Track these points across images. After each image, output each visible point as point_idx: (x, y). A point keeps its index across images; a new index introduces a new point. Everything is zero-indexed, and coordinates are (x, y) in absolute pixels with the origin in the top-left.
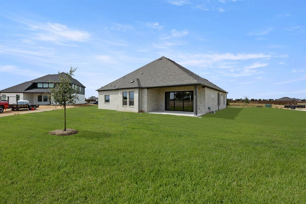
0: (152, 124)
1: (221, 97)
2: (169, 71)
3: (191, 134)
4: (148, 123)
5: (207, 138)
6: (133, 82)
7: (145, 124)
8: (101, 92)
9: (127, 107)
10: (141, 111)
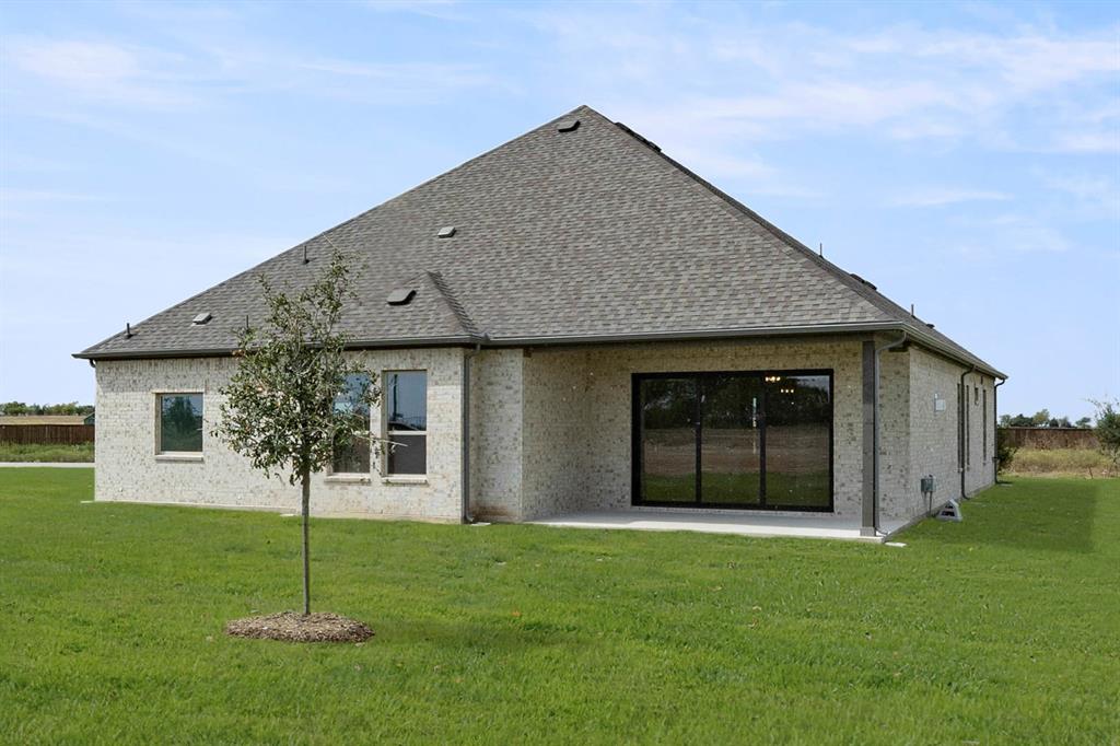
0: (674, 597)
1: (972, 406)
2: (662, 231)
3: (964, 666)
4: (644, 585)
5: (1078, 701)
6: (407, 301)
7: (625, 593)
8: (125, 372)
9: (369, 482)
10: (475, 512)
